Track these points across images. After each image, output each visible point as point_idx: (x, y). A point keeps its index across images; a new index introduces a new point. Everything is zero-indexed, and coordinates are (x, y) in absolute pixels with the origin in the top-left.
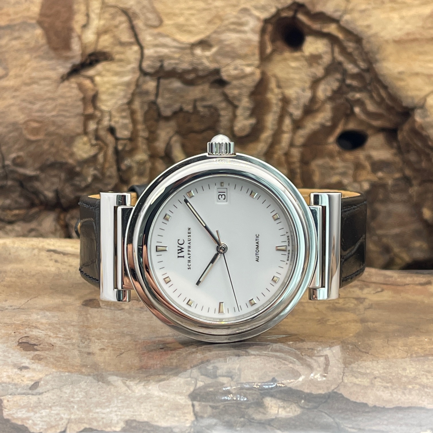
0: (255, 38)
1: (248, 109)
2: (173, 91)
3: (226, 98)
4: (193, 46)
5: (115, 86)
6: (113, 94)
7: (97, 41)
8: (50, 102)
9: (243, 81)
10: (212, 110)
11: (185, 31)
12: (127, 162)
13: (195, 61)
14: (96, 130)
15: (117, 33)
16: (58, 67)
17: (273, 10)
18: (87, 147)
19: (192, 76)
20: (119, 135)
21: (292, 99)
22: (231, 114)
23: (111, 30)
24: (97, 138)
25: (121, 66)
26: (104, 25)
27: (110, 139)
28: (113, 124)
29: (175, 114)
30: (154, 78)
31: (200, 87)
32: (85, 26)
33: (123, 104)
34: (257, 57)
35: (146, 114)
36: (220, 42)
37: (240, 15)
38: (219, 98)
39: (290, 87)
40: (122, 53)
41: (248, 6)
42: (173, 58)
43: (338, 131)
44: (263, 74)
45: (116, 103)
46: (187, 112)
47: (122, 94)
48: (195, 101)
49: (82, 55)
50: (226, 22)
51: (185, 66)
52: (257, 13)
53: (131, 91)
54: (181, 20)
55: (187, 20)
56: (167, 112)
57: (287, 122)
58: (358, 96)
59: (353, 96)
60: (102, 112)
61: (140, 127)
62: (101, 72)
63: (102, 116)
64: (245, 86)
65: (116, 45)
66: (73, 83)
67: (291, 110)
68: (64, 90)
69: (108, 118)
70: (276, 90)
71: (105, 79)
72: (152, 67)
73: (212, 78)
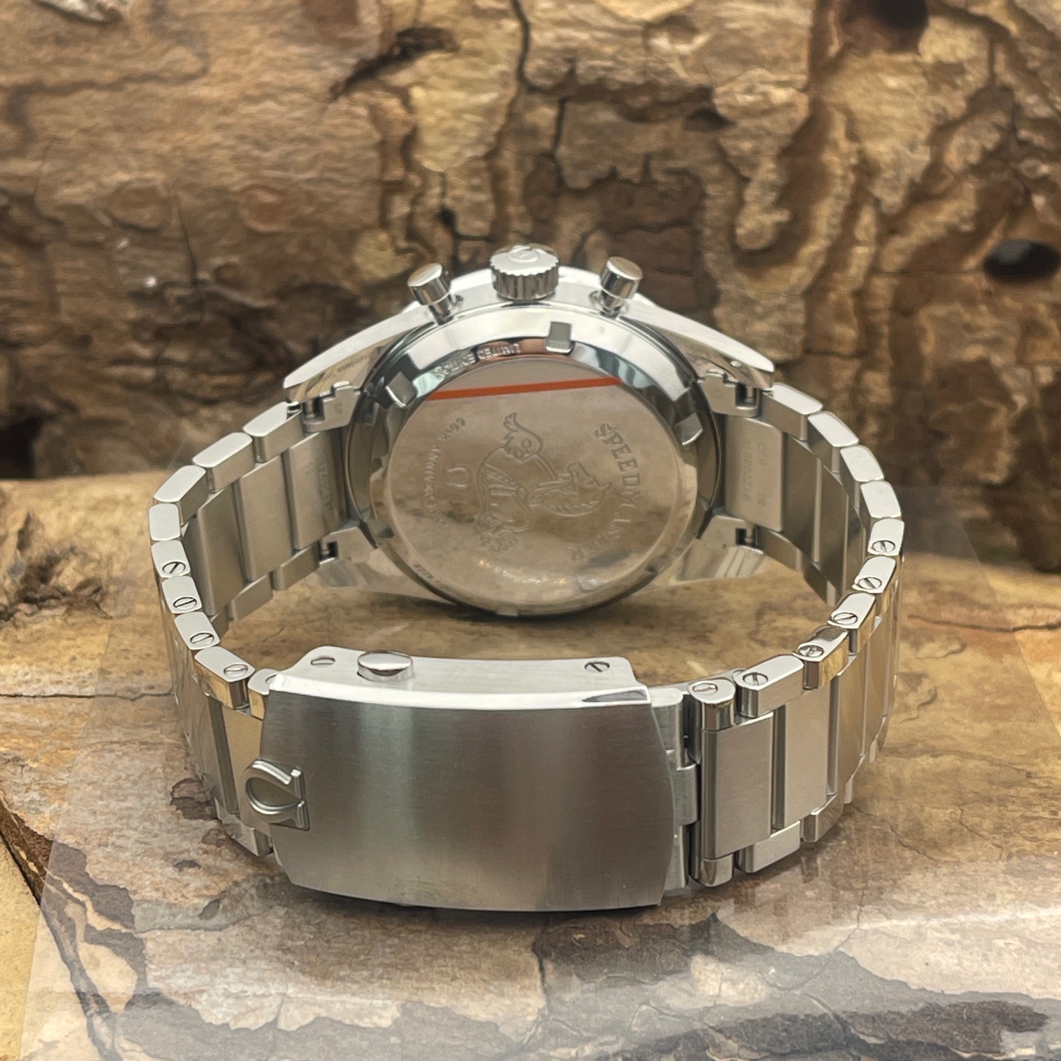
1: (773, 186)
2: (597, 131)
3: (721, 155)
4: (650, 28)
5: (458, 113)
6: (451, 133)
7: (420, 2)
8: (303, 146)
9: (766, 122)
10: (687, 181)
13: (652, 65)
14: (410, 218)
16: (325, 63)
18: (387, 255)
19: (643, 100)
20: (462, 229)
21: (882, 166)
22: (731, 193)
24: (412, 234)
25: (475, 67)
27: (440, 236)
28: (448, 202)
29: (599, 184)
30: (552, 99)
31: (662, 127)
33: (475, 159)
34: (804, 65)
35: (528, 182)
36: (718, 21)
38: (706, 155)
39: (877, 136)
40: (479, 36)
42: (601, 56)
43: (990, 244)
44: (816, 105)
45: (458, 154)
46: (628, 181)
47: (473, 134)
48: (648, 157)
49: (382, 37)
51: (627, 75)
53: (495, 129)
56: (581, 181)
57: (867, 219)
58: (1044, 169)
59: (1034, 169)
60: (424, 173)
61: (512, 210)
62: (428, 77)
63: (425, 186)
64: (769, 134)
65: (464, 14)
66: (359, 104)
67: (879, 191)
68: (338, 121)
69: (437, 190)
70: (845, 145)
71: (436, 96)
72: (549, 75)
73: (691, 108)
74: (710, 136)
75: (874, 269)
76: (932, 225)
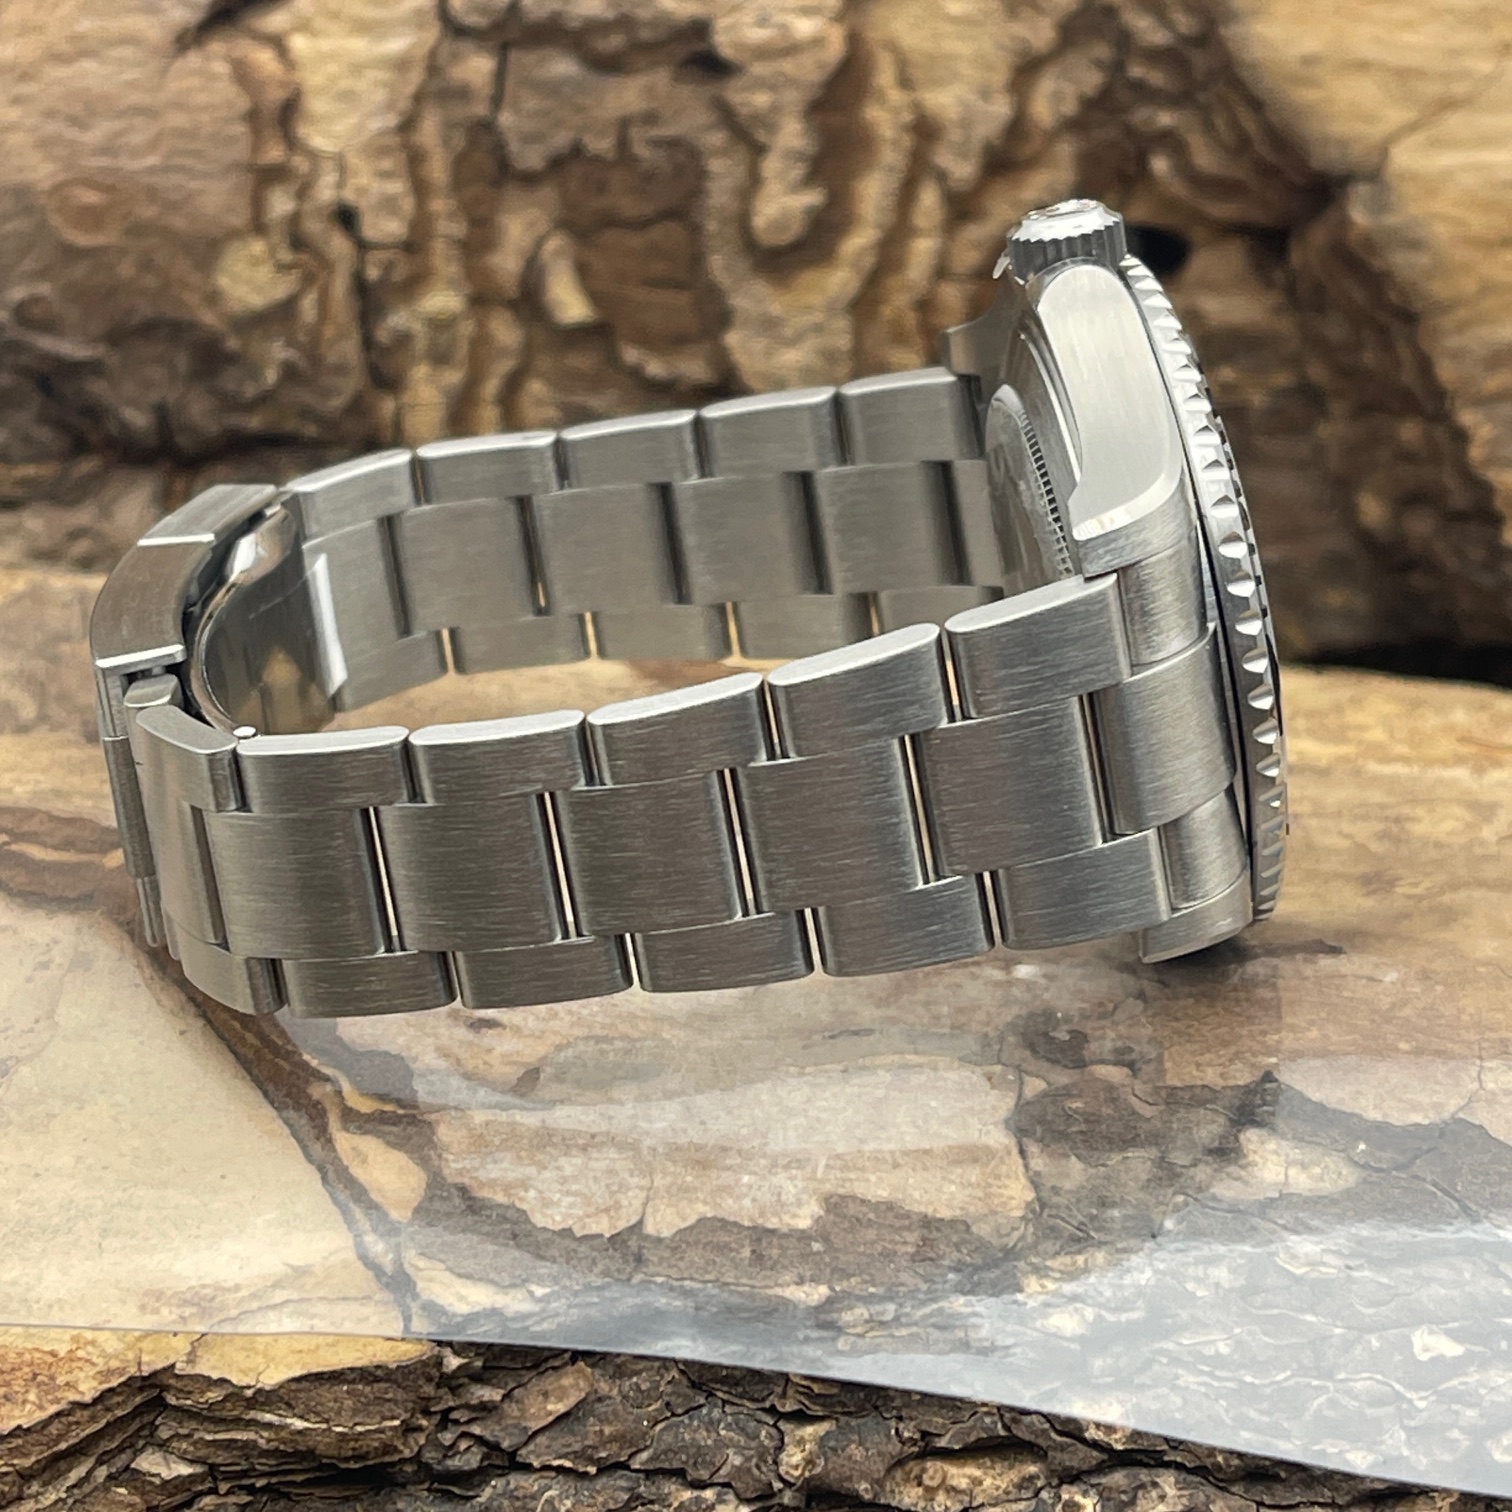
1: (800, 156)
2: (552, 89)
3: (728, 117)
5: (357, 68)
6: (349, 97)
8: (138, 120)
9: (788, 66)
10: (680, 155)
12: (398, 319)
14: (295, 218)
18: (264, 273)
19: (615, 41)
20: (370, 231)
21: (947, 124)
22: (741, 171)
24: (298, 241)
27: (339, 245)
28: (349, 195)
29: (557, 164)
30: (491, 44)
31: (643, 79)
33: (384, 132)
35: (460, 162)
38: (702, 117)
39: (937, 83)
44: (854, 40)
45: (361, 126)
46: (597, 159)
47: (380, 96)
48: (624, 124)
51: (593, 8)
53: (410, 88)
56: (532, 158)
57: (929, 200)
58: (1166, 119)
59: (1149, 120)
60: (314, 156)
61: (439, 205)
62: (313, 19)
63: (315, 172)
64: (792, 81)
66: (216, 58)
67: (944, 159)
68: (187, 84)
69: (333, 177)
70: (895, 96)
71: (325, 45)
72: (482, 10)
73: (682, 51)
74: (710, 90)
75: (941, 271)
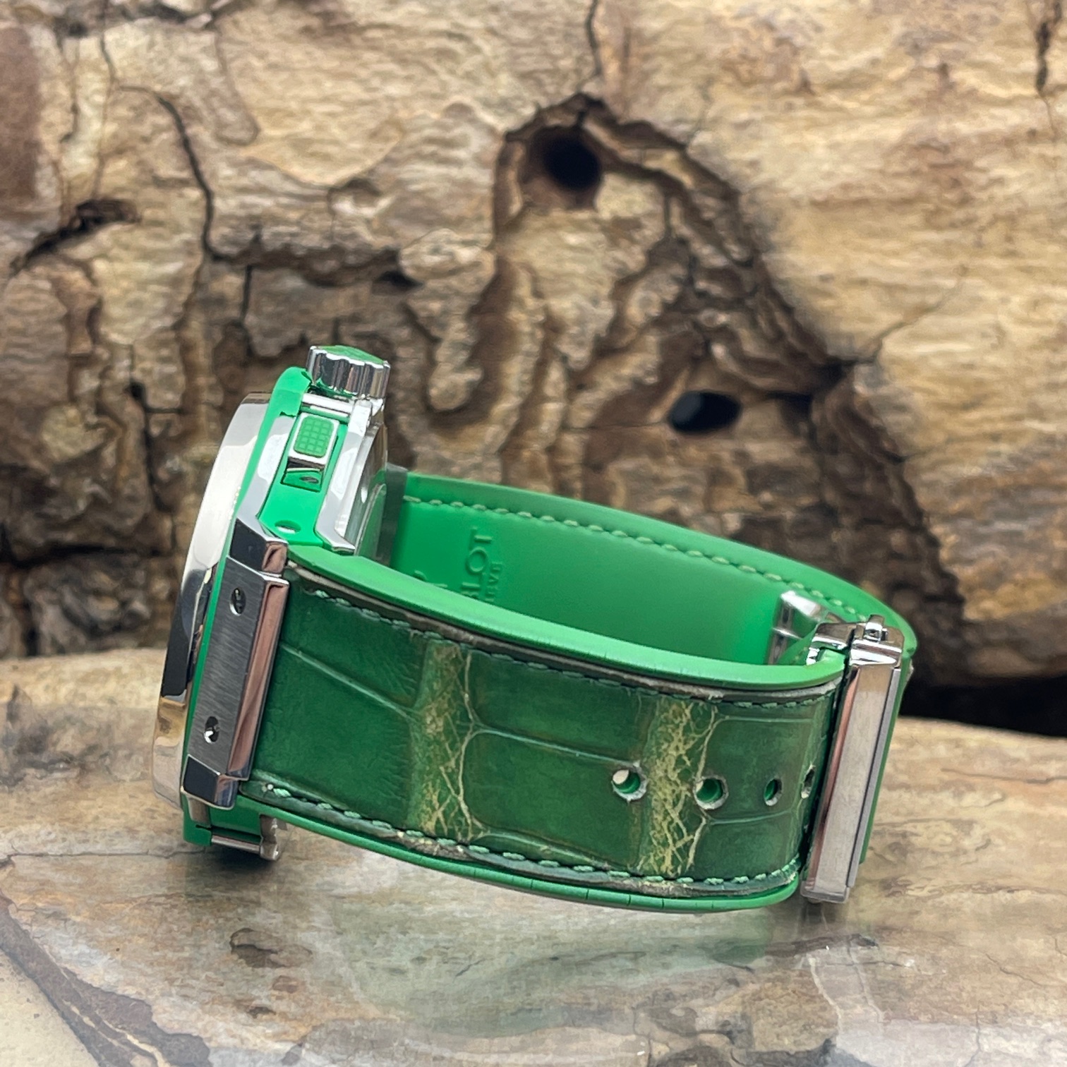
0: (485, 178)
1: (464, 346)
2: (286, 298)
3: (410, 317)
4: (333, 192)
5: (143, 284)
6: (137, 305)
7: (99, 173)
9: (454, 282)
10: (377, 345)
11: (313, 155)
12: (173, 463)
13: (337, 229)
14: (99, 392)
15: (148, 156)
16: (3, 239)
17: (529, 112)
18: (77, 431)
19: (330, 265)
20: (152, 402)
21: (568, 323)
22: (422, 355)
23: (133, 149)
24: (101, 409)
25: (158, 237)
26: (115, 136)
27: (131, 410)
28: (138, 375)
29: (289, 352)
30: (238, 267)
31: (350, 291)
32: (67, 138)
33: (164, 330)
34: (488, 224)
35: (217, 351)
36: (400, 184)
37: (450, 121)
38: (394, 318)
39: (560, 293)
40: (162, 205)
41: (466, 99)
42: (286, 222)
43: (673, 395)
44: (501, 263)
45: (146, 326)
47: (160, 304)
48: (337, 323)
49: (63, 209)
50: (414, 137)
51: (313, 241)
52: (489, 118)
53: (182, 298)
54: (304, 128)
55: (319, 128)
56: (270, 348)
57: (555, 374)
58: (723, 318)
59: (711, 319)
60: (111, 346)
61: (202, 381)
62: (109, 249)
63: (112, 358)
64: (458, 293)
65: (145, 184)
66: (40, 278)
67: (565, 347)
68: (20, 296)
69: (126, 363)
70: (531, 303)
71: (120, 267)
72: (234, 243)
73: (379, 271)
74: (398, 299)
75: (564, 427)
76: (618, 378)
